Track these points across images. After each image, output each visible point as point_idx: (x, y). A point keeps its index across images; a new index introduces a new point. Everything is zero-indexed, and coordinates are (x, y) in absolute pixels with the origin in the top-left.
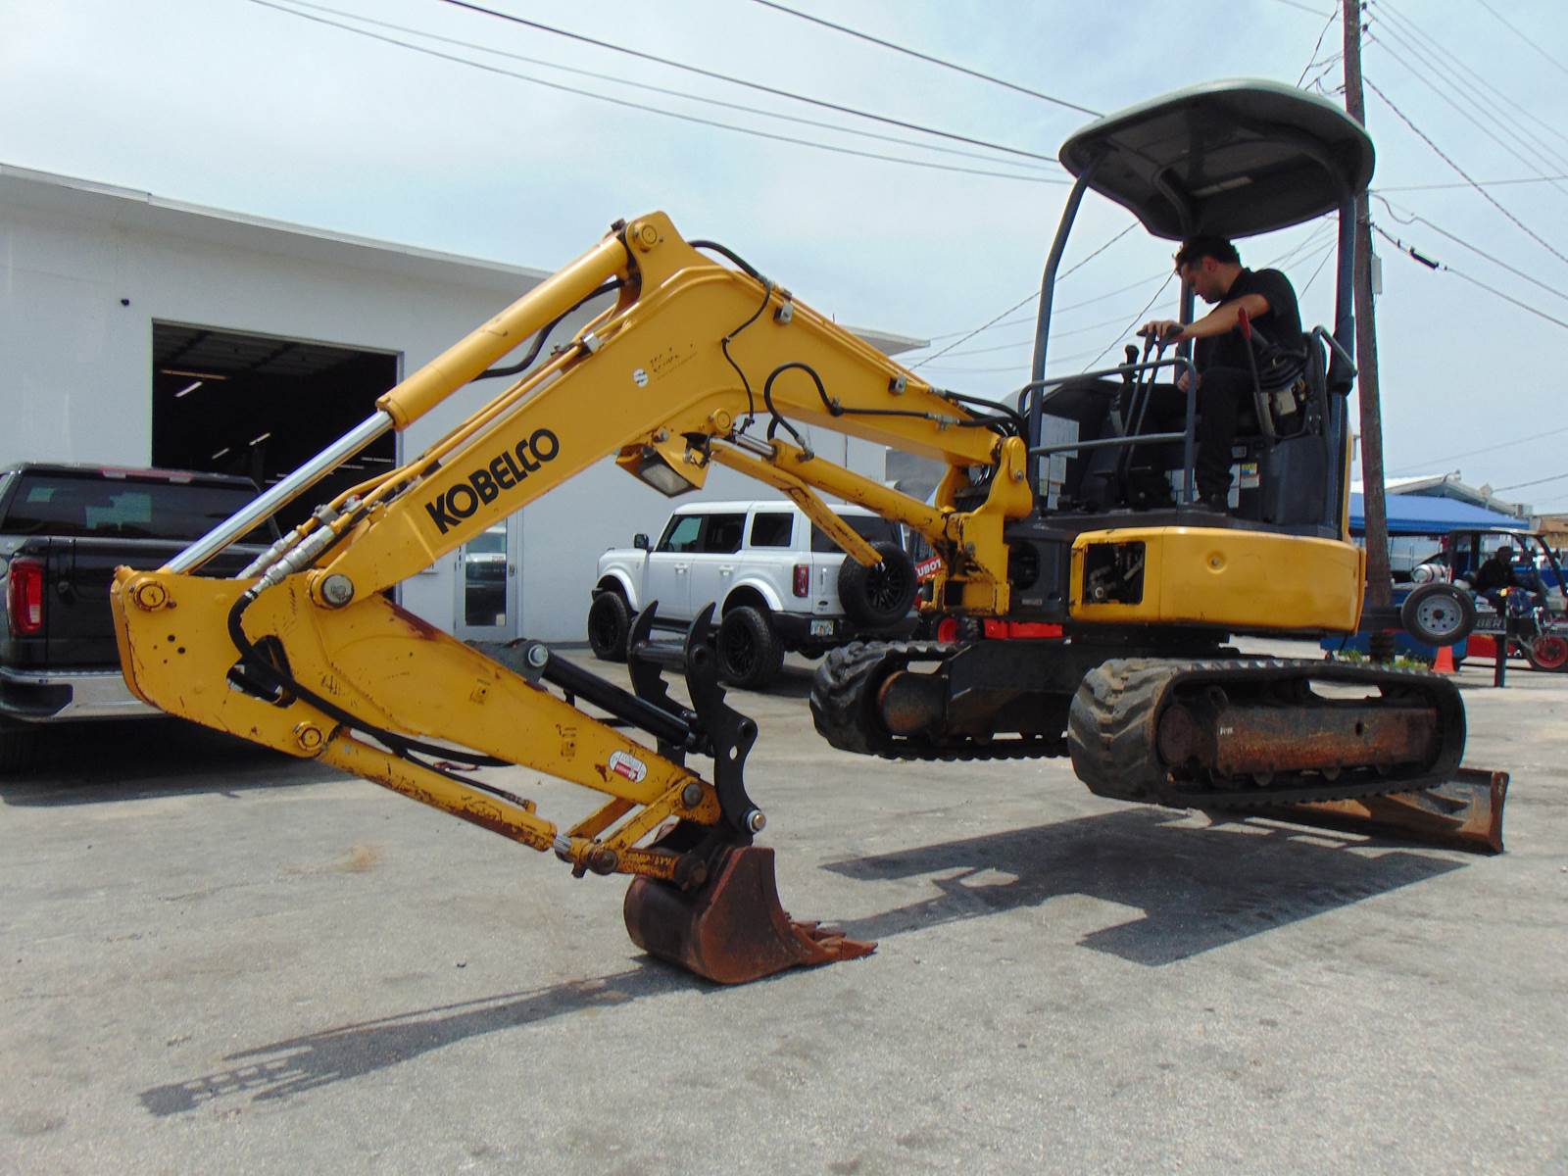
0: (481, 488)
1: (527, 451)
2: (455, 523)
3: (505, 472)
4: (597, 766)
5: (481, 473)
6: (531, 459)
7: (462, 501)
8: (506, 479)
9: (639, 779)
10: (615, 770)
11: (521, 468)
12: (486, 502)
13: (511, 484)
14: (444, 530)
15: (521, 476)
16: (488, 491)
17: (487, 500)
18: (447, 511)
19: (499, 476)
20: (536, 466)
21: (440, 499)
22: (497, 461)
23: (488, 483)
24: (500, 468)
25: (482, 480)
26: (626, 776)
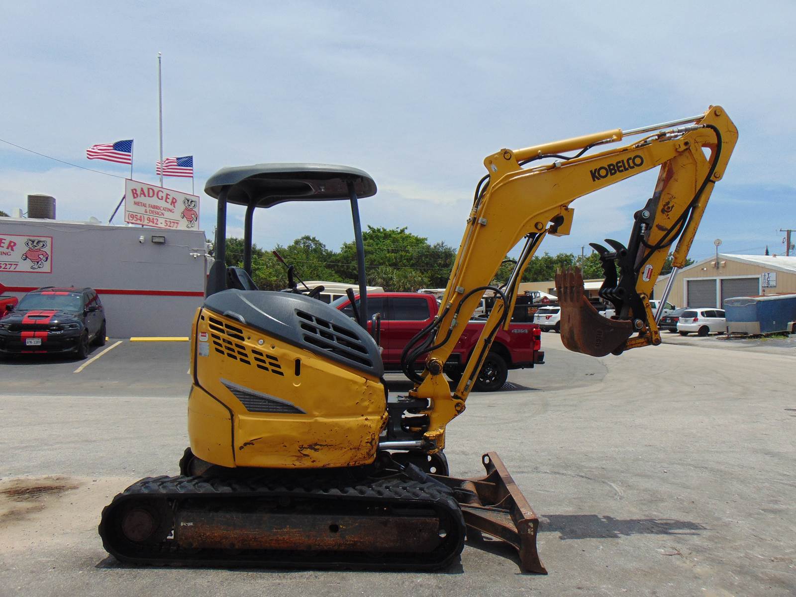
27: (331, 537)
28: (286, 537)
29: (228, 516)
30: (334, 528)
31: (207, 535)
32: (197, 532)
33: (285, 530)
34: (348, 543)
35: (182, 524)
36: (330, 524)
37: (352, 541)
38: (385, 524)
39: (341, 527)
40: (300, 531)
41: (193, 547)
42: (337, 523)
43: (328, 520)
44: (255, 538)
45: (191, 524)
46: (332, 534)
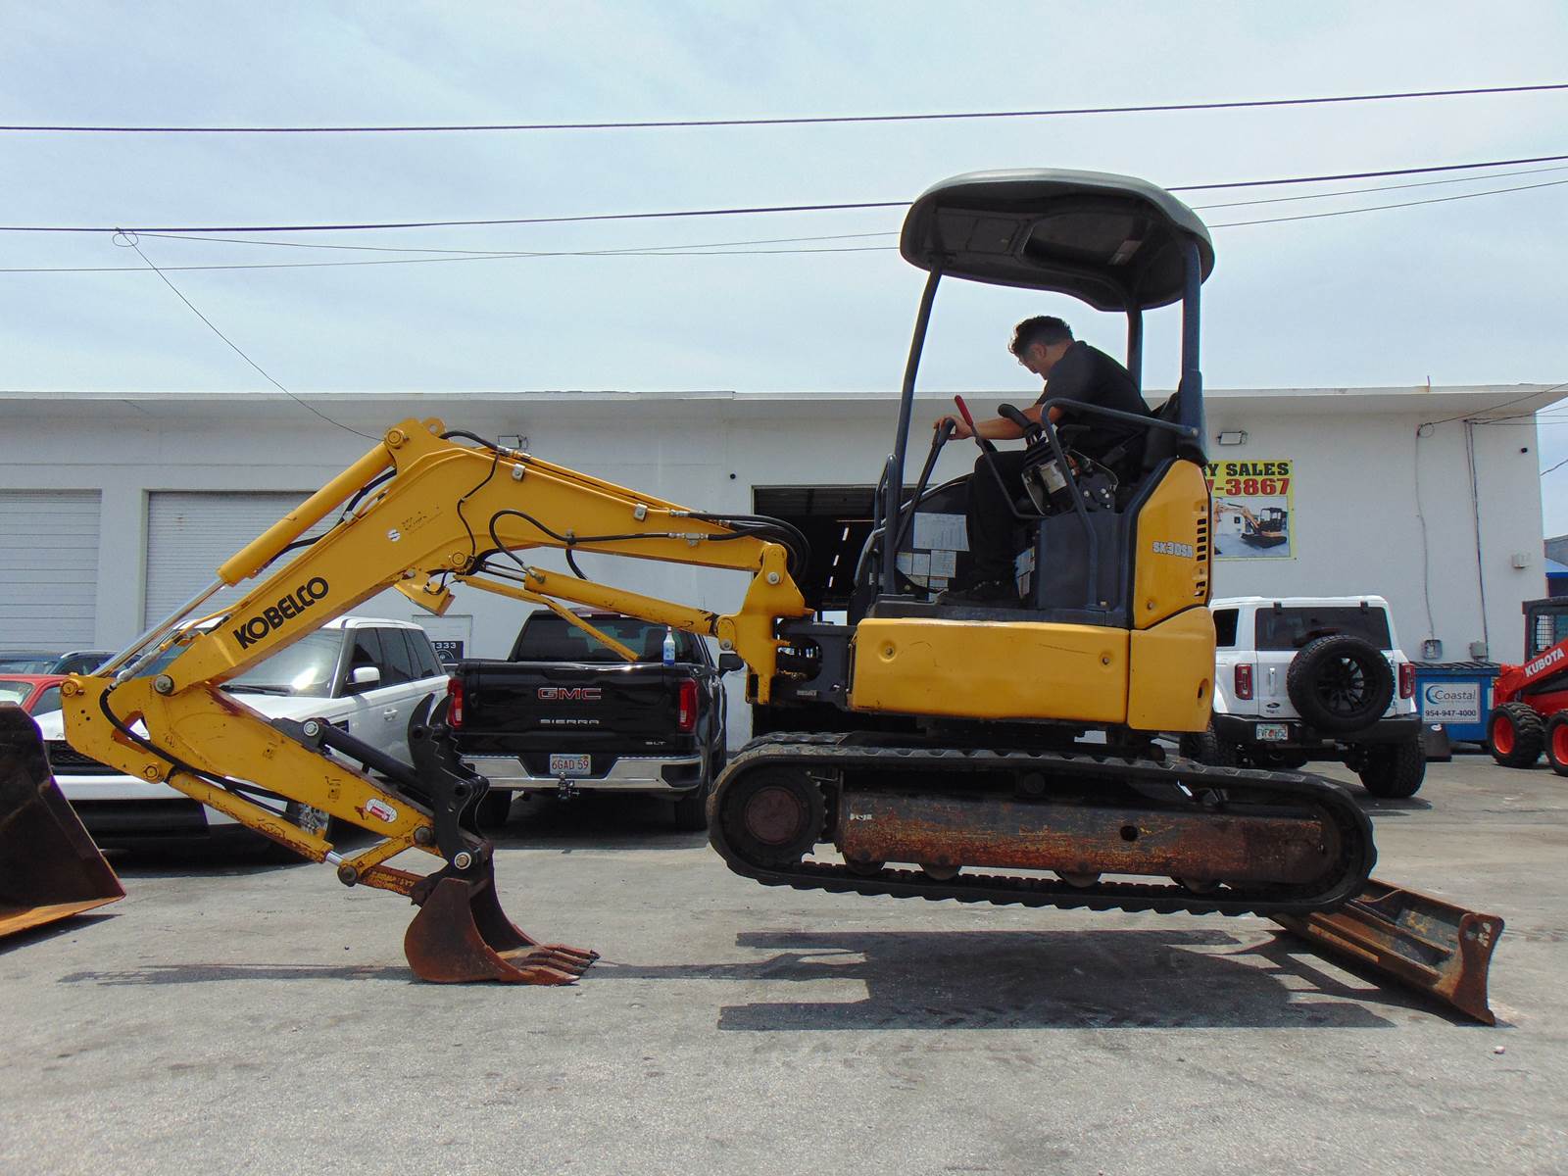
0: (271, 619)
1: (305, 593)
2: (253, 642)
3: (289, 608)
4: (356, 808)
5: (272, 609)
6: (308, 598)
7: (258, 628)
8: (289, 612)
9: (390, 821)
10: (371, 812)
11: (300, 604)
12: (275, 628)
13: (293, 614)
14: (245, 647)
15: (300, 610)
16: (276, 621)
17: (275, 626)
18: (247, 635)
19: (284, 610)
20: (312, 602)
21: (243, 628)
22: (284, 601)
23: (277, 616)
24: (284, 605)
25: (272, 614)
26: (380, 817)
27: (1124, 849)
28: (1042, 847)
29: (935, 804)
30: (1129, 834)
31: (898, 838)
32: (879, 833)
33: (1041, 834)
34: (1156, 860)
35: (852, 817)
36: (1123, 825)
37: (1163, 858)
38: (1223, 827)
39: (1143, 830)
40: (1066, 836)
41: (871, 860)
42: (1135, 824)
43: (1119, 818)
44: (985, 847)
45: (869, 817)
46: (1126, 844)
